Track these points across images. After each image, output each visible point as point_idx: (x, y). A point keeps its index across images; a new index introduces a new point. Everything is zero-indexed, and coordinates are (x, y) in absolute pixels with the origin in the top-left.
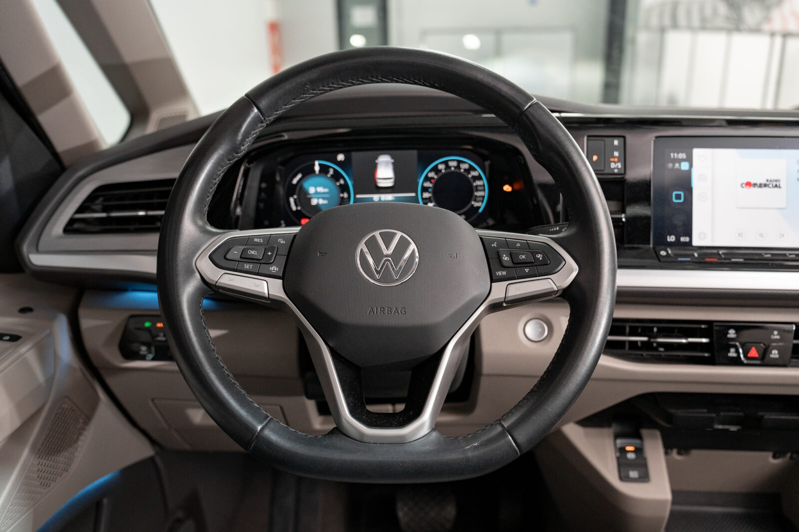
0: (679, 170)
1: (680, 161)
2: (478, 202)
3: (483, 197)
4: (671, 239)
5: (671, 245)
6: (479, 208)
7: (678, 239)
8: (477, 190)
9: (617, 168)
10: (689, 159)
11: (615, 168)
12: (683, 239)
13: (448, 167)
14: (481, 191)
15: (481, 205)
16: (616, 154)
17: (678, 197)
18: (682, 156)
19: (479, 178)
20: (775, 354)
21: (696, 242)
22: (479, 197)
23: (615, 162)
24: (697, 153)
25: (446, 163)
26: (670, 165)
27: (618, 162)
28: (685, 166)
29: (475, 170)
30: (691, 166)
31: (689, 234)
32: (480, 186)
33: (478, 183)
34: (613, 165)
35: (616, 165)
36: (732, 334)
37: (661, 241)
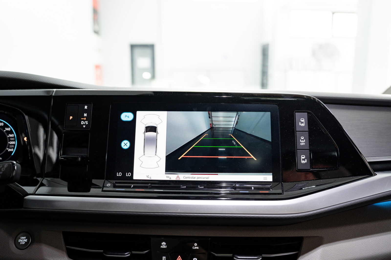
2: (11, 148)
3: (14, 145)
4: (119, 174)
5: (119, 178)
6: (12, 152)
7: (124, 174)
8: (10, 141)
9: (85, 125)
10: (134, 118)
11: (84, 125)
12: (127, 175)
14: (13, 141)
15: (13, 151)
16: (85, 115)
17: (125, 145)
19: (11, 132)
22: (12, 145)
23: (84, 121)
24: (139, 114)
27: (86, 120)
28: (131, 122)
29: (8, 127)
32: (12, 137)
33: (11, 135)
34: (82, 123)
35: (84, 123)
36: (164, 245)
37: (111, 177)
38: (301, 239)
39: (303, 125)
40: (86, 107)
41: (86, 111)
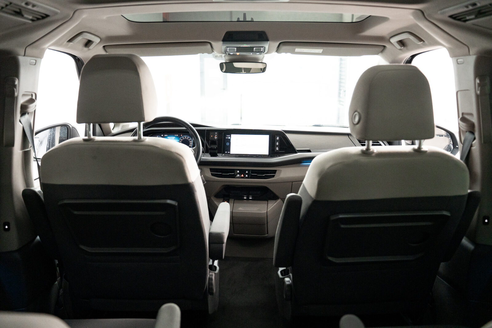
0: (228, 139)
1: (229, 137)
4: (226, 152)
5: (226, 153)
7: (227, 152)
10: (230, 137)
12: (228, 152)
13: (184, 138)
14: (192, 143)
15: (192, 146)
16: (216, 135)
17: (228, 144)
18: (229, 136)
19: (191, 140)
20: (247, 176)
21: (231, 153)
24: (232, 135)
25: (184, 137)
26: (226, 138)
28: (229, 138)
30: (231, 138)
31: (230, 151)
34: (215, 138)
35: (216, 138)
36: (238, 172)
37: (224, 153)
38: (276, 171)
39: (278, 139)
40: (216, 133)
41: (216, 134)
